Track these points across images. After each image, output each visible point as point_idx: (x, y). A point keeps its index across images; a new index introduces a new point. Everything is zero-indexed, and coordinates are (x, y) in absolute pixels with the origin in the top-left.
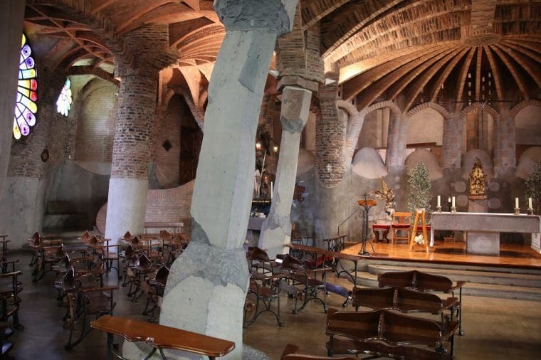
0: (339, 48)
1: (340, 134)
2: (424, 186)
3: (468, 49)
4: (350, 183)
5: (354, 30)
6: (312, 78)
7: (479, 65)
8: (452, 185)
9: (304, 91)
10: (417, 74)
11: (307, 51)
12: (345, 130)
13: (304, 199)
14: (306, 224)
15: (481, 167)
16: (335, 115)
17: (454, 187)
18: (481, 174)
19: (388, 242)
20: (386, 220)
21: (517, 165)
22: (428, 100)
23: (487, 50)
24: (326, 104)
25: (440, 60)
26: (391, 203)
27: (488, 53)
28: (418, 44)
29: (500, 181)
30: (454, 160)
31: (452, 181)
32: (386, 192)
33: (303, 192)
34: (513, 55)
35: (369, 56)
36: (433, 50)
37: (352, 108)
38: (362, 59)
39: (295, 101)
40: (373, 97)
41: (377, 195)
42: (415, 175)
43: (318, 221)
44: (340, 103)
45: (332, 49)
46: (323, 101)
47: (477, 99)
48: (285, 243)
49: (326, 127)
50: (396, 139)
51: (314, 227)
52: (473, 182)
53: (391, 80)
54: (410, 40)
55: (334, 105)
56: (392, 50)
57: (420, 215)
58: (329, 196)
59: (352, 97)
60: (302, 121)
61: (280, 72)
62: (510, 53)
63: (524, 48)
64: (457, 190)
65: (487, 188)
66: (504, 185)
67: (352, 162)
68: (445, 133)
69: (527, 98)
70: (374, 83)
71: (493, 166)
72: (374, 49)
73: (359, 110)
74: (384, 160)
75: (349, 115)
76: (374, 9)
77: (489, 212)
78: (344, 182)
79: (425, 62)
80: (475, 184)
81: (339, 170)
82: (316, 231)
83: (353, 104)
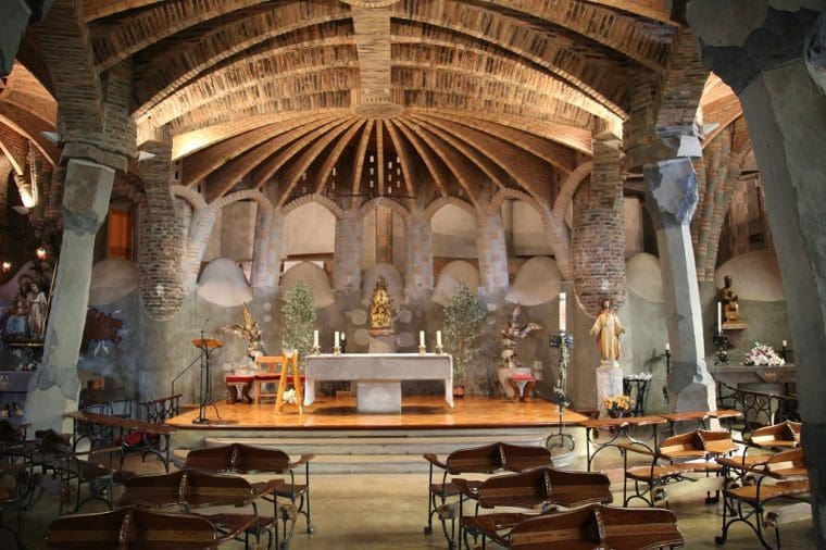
0: (161, 106)
1: (177, 238)
2: (306, 317)
3: (362, 122)
4: (193, 314)
5: (183, 80)
6: (115, 148)
7: (380, 145)
8: (348, 314)
9: (100, 169)
10: (294, 152)
11: (107, 106)
12: (185, 231)
13: (120, 338)
14: (124, 379)
15: (385, 289)
16: (169, 208)
17: (350, 318)
18: (385, 299)
19: (250, 401)
20: (249, 368)
21: (435, 286)
22: (312, 191)
23: (388, 124)
24: (153, 189)
25: (326, 133)
26: (256, 343)
27: (391, 129)
28: (290, 109)
29: (413, 308)
30: (349, 279)
31: (348, 309)
32: (249, 327)
33: (120, 328)
34: (423, 135)
35: (217, 121)
36: (313, 119)
37: (198, 199)
38: (207, 124)
39: (86, 183)
40: (229, 183)
41: (236, 332)
42: (293, 300)
43: (143, 374)
44: (176, 189)
45: (148, 105)
46: (149, 186)
47: (381, 192)
48: (67, 411)
49: (155, 226)
50: (264, 246)
51: (137, 384)
52: (374, 310)
53: (256, 158)
54: (279, 102)
55: (167, 193)
56: (252, 114)
57: (289, 360)
58: (159, 332)
59: (196, 181)
60: (96, 214)
61: (62, 136)
62: (418, 132)
63: (434, 126)
64: (355, 321)
65: (395, 318)
66: (418, 313)
67: (198, 280)
68: (338, 239)
69: (444, 194)
70: (230, 163)
71: (404, 287)
72: (224, 110)
73: (208, 201)
74: (248, 277)
75: (193, 208)
76: (213, 52)
77: (398, 352)
78: (183, 311)
79: (305, 135)
80: (377, 312)
81: (175, 292)
82: (142, 390)
83: (199, 191)
